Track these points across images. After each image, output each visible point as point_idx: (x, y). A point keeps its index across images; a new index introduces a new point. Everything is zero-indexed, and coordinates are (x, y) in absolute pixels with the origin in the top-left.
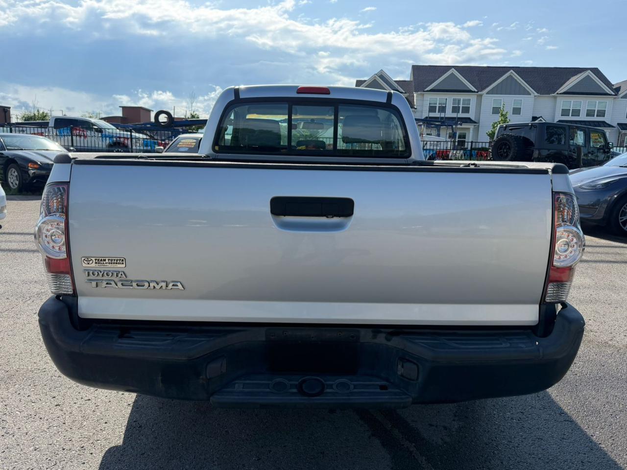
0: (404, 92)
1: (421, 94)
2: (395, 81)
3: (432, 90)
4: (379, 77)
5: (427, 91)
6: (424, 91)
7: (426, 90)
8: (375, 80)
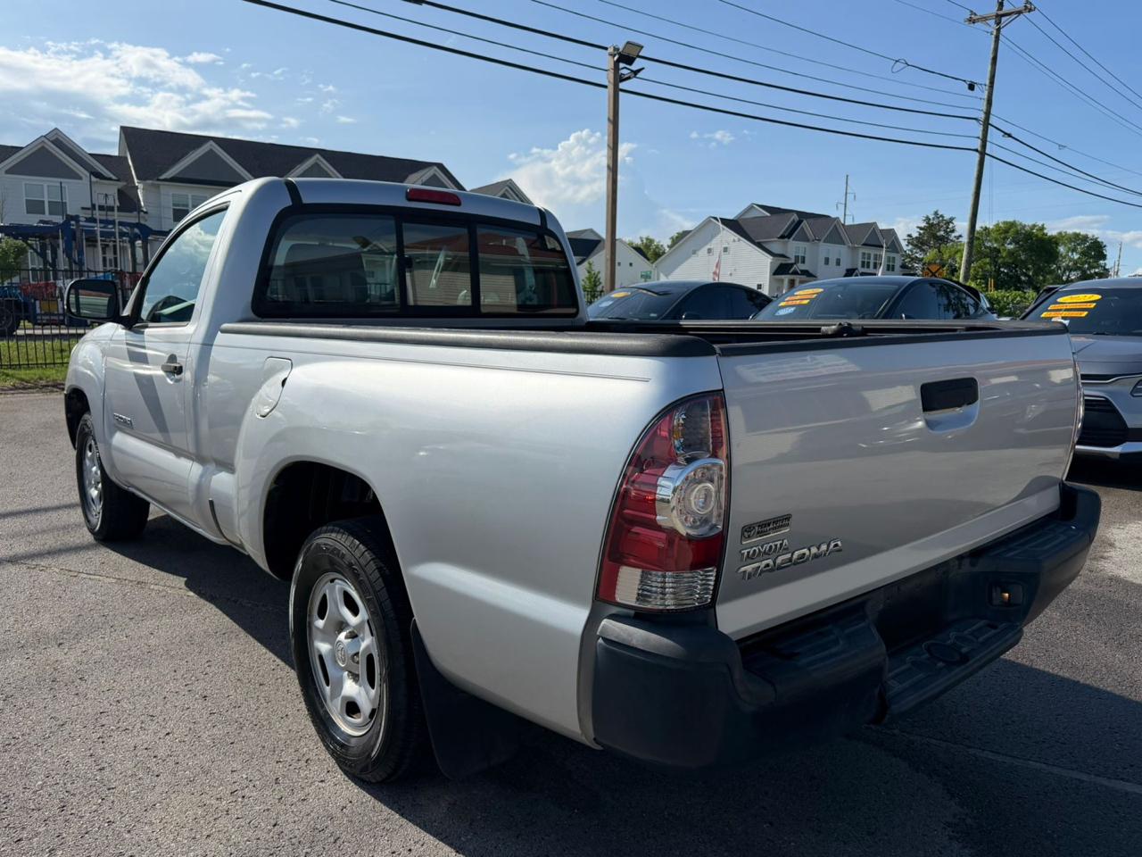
0: (114, 178)
1: (152, 185)
2: (90, 154)
3: (173, 180)
4: (52, 142)
5: (165, 180)
6: (158, 180)
7: (162, 177)
8: (43, 147)
